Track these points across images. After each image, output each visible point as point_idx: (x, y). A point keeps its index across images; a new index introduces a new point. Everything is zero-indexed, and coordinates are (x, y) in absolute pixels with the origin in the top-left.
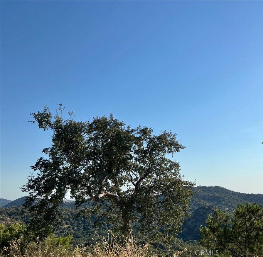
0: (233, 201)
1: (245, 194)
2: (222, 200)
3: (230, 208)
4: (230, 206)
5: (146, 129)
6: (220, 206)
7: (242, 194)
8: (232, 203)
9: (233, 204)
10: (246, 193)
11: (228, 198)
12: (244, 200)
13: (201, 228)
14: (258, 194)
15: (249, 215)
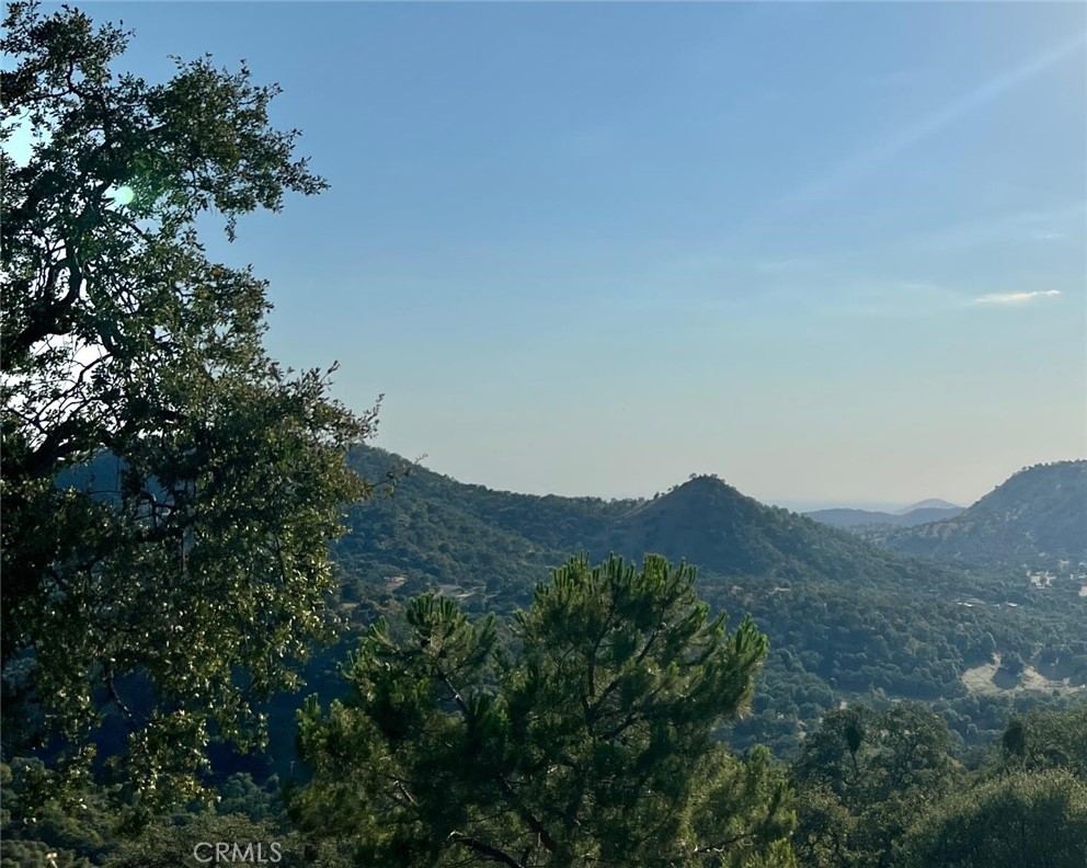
0: (441, 537)
1: (515, 495)
2: (377, 526)
3: (419, 574)
4: (417, 563)
5: (80, 24)
6: (361, 566)
7: (498, 493)
8: (432, 549)
9: (436, 554)
10: (521, 493)
11: (414, 516)
12: (500, 533)
13: (310, 713)
14: (580, 500)
15: (617, 625)
